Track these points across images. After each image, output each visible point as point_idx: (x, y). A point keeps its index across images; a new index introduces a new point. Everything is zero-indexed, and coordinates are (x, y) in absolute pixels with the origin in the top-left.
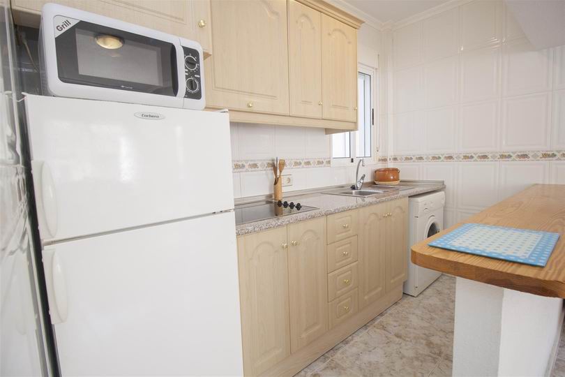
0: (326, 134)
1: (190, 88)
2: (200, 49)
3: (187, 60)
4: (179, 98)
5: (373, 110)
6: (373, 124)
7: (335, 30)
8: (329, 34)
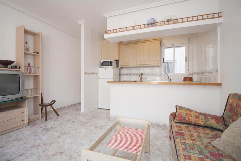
1: (111, 65)
2: (113, 60)
3: (111, 62)
4: (110, 66)
5: (186, 57)
6: (186, 62)
7: (151, 44)
8: (149, 46)
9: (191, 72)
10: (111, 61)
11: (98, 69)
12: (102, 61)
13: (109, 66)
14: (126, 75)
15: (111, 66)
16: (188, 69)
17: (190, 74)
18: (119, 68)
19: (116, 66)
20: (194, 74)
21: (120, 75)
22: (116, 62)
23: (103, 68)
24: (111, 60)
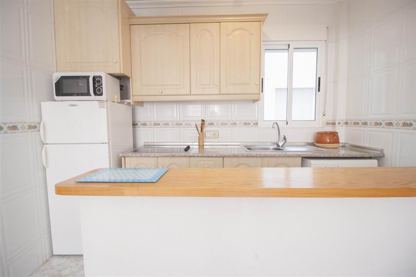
0: (254, 103)
1: (98, 92)
2: (103, 75)
3: (97, 80)
4: (93, 97)
5: (319, 78)
6: (319, 91)
7: (235, 30)
8: (228, 35)
9: (329, 118)
10: (94, 78)
11: (40, 105)
12: (56, 76)
13: (88, 94)
14: (155, 124)
15: (95, 94)
16: (324, 112)
17: (328, 124)
18: (129, 104)
19: (117, 96)
20: (339, 123)
21: (134, 125)
22: (117, 82)
23: (65, 103)
24: (97, 74)
